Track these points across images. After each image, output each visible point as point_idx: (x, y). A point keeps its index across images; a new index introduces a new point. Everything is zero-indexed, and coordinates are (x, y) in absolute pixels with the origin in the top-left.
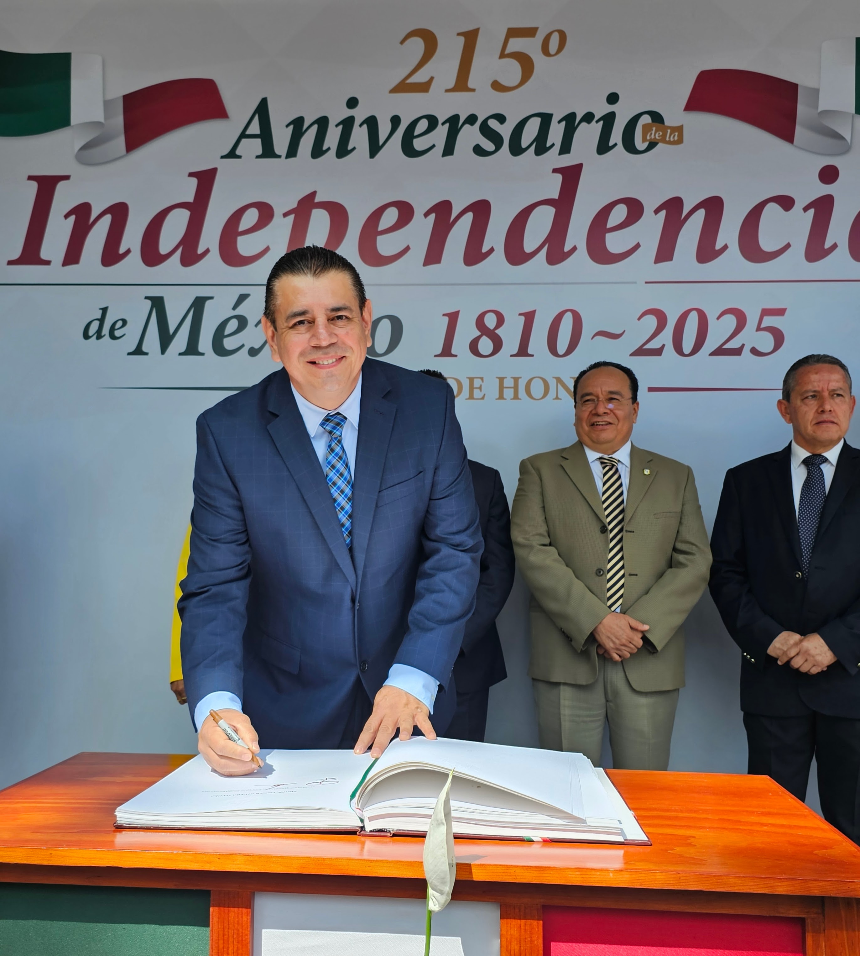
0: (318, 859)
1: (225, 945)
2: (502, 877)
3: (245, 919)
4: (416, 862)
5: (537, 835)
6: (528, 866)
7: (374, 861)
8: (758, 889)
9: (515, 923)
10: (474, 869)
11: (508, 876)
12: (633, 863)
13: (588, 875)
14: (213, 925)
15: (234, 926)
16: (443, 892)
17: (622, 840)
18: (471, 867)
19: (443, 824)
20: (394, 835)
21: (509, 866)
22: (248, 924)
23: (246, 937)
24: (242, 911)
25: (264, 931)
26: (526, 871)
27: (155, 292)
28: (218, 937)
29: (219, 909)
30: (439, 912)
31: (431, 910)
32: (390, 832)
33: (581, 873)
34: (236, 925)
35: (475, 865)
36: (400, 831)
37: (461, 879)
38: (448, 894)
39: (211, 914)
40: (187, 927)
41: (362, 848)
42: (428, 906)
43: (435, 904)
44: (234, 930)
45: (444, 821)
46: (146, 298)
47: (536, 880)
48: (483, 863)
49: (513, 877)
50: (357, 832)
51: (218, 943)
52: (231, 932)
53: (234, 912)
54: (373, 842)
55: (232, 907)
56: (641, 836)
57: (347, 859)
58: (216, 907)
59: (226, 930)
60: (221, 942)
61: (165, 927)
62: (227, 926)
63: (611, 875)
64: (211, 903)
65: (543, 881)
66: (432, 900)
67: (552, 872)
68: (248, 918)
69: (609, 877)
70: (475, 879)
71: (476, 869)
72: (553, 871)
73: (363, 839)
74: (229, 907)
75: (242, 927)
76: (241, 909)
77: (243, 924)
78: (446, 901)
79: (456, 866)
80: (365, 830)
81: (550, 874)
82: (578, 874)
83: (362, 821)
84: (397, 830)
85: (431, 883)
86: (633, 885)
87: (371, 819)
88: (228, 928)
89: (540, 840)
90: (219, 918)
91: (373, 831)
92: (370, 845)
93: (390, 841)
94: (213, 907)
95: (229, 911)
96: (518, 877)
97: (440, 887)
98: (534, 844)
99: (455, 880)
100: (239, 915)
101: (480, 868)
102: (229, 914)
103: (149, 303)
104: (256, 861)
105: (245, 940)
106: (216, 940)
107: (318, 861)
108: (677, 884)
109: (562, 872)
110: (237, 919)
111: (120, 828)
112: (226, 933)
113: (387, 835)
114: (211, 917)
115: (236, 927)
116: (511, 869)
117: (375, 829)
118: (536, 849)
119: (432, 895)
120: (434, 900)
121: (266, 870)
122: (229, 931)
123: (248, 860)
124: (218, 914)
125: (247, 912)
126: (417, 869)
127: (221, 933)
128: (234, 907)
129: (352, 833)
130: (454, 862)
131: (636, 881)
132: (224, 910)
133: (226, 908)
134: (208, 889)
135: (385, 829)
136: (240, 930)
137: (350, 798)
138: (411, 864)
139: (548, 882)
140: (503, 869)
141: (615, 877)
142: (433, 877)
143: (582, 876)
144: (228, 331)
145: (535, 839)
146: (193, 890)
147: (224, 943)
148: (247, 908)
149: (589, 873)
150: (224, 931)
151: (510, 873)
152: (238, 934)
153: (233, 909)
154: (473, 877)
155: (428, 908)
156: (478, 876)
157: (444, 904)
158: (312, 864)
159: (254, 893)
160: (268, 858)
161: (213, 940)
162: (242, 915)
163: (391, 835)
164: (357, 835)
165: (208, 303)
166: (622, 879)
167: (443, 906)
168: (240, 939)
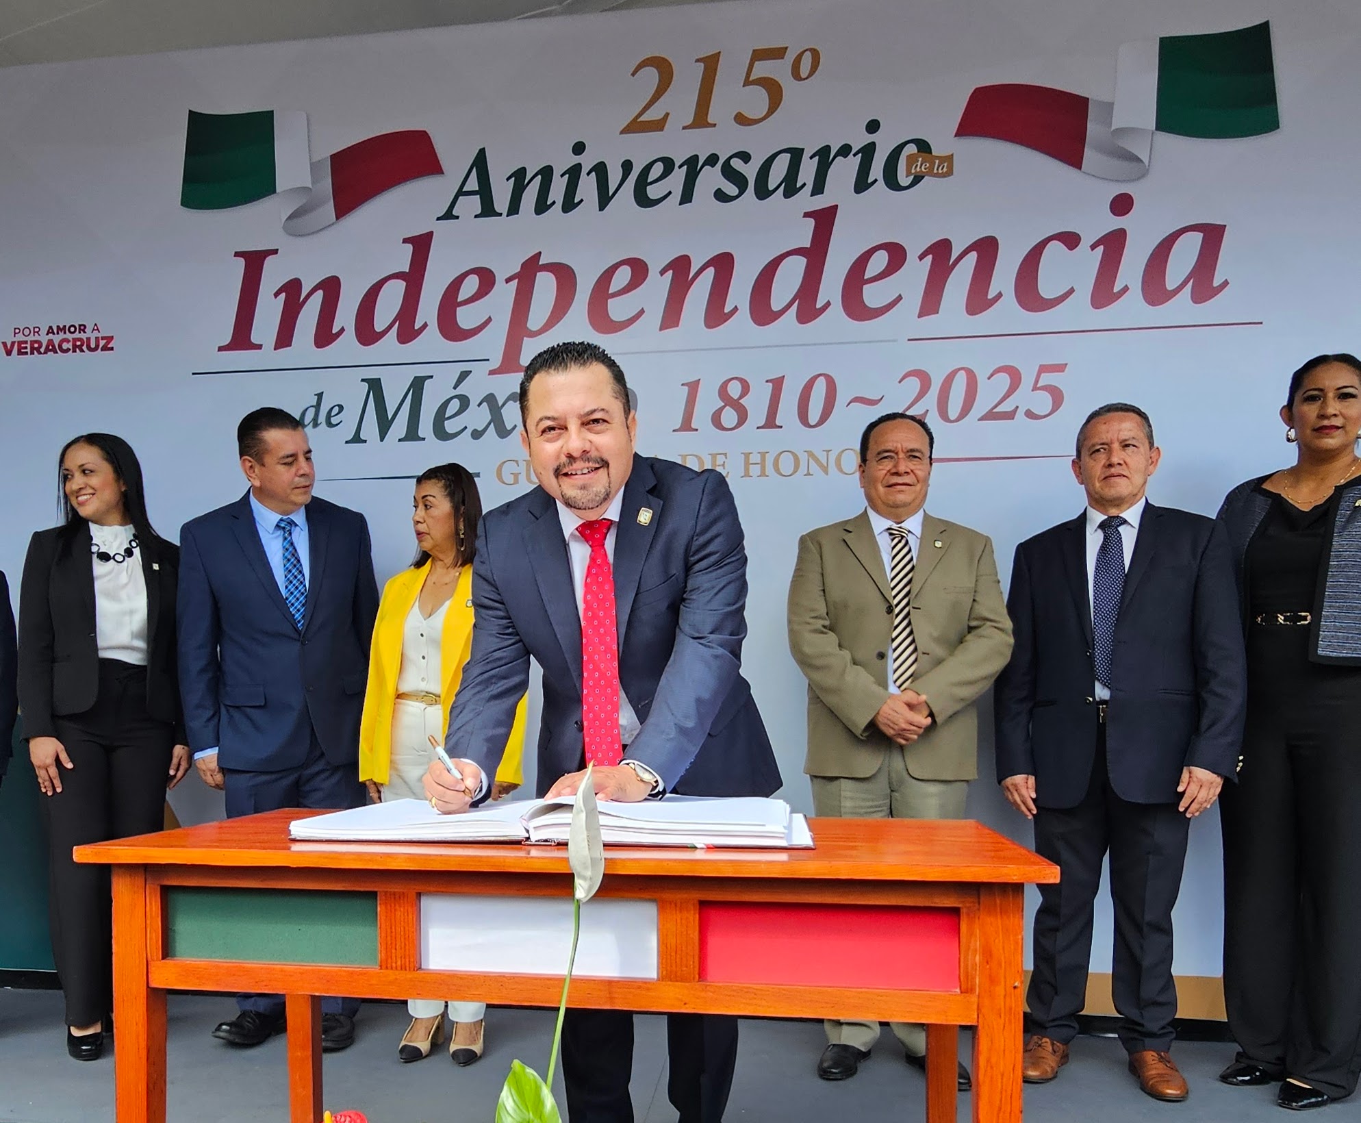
2: (654, 870)
3: (411, 917)
5: (700, 842)
9: (671, 916)
14: (381, 923)
15: (401, 925)
20: (558, 843)
22: (415, 922)
23: (414, 934)
24: (408, 910)
27: (372, 374)
28: (386, 934)
29: (385, 908)
30: (586, 900)
31: (578, 899)
32: (554, 841)
34: (403, 922)
36: (564, 841)
39: (378, 913)
41: (527, 854)
42: (576, 895)
43: (581, 892)
46: (362, 381)
50: (523, 842)
51: (386, 940)
52: (398, 929)
53: (400, 911)
54: (536, 850)
56: (810, 844)
59: (393, 928)
60: (389, 938)
62: (394, 924)
64: (379, 902)
68: (415, 915)
69: (760, 868)
72: (705, 863)
73: (528, 848)
74: (395, 906)
75: (409, 925)
76: (407, 908)
77: (410, 922)
80: (530, 840)
83: (528, 831)
84: (560, 838)
85: (578, 874)
87: (536, 830)
88: (395, 927)
89: (704, 847)
90: (386, 917)
91: (538, 841)
92: (534, 852)
94: (380, 907)
95: (395, 909)
100: (405, 913)
101: (634, 863)
102: (395, 912)
103: (365, 386)
105: (412, 937)
106: (384, 937)
109: (715, 865)
110: (403, 916)
111: (295, 840)
112: (394, 931)
113: (551, 843)
114: (378, 915)
115: (403, 925)
116: (664, 862)
117: (541, 840)
119: (578, 884)
120: (580, 888)
123: (409, 860)
124: (385, 912)
125: (414, 911)
127: (389, 931)
128: (400, 906)
129: (518, 843)
133: (392, 907)
134: (376, 890)
135: (550, 839)
136: (407, 928)
142: (581, 871)
143: (732, 867)
144: (449, 413)
145: (698, 846)
146: (359, 892)
147: (392, 940)
148: (414, 907)
149: (741, 865)
150: (391, 928)
151: (663, 866)
152: (405, 931)
155: (576, 898)
159: (420, 893)
161: (382, 937)
163: (554, 845)
164: (522, 844)
165: (428, 383)
166: (773, 870)
168: (407, 935)
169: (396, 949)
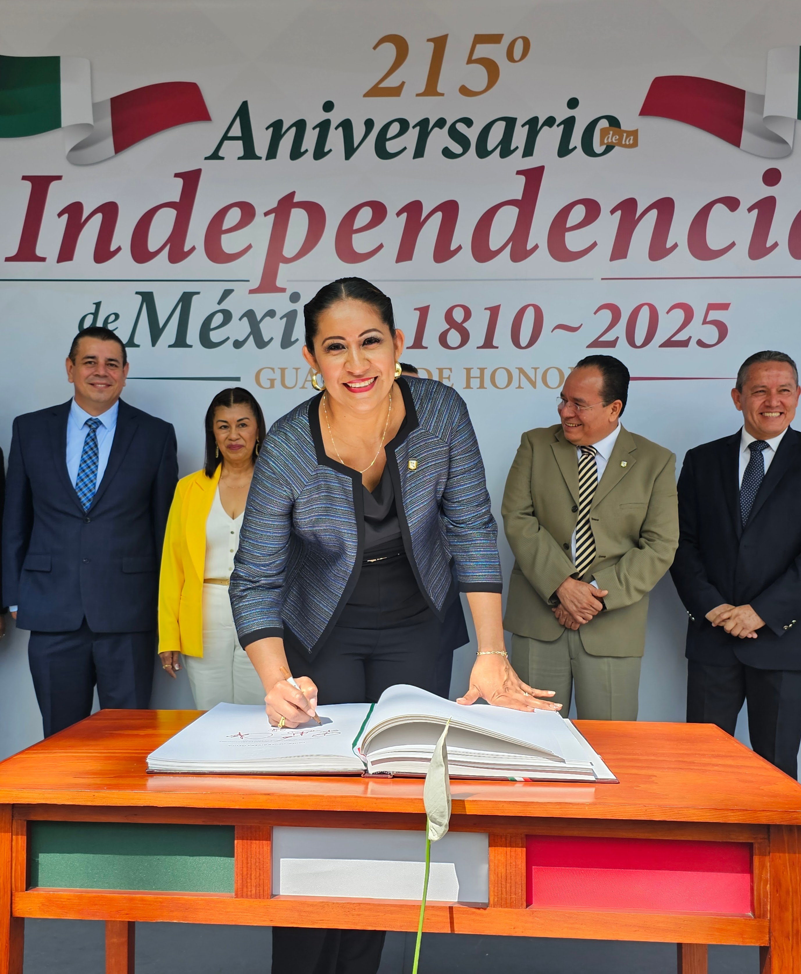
0: (330, 797)
1: (248, 872)
2: (491, 811)
3: (266, 849)
4: (416, 799)
5: (519, 776)
6: (514, 802)
7: (379, 798)
8: (714, 819)
9: (502, 850)
10: (467, 805)
11: (497, 810)
12: (604, 798)
13: (566, 808)
14: (237, 856)
15: (256, 856)
16: (442, 824)
17: (594, 779)
18: (464, 803)
19: (442, 765)
20: (394, 777)
21: (498, 801)
22: (268, 854)
23: (267, 865)
24: (263, 842)
25: (281, 859)
26: (513, 806)
27: (145, 287)
28: (242, 865)
29: (242, 842)
30: (437, 841)
31: (430, 839)
32: (390, 774)
33: (561, 807)
34: (258, 855)
35: (468, 801)
36: (399, 773)
37: (456, 813)
38: (446, 825)
39: (235, 846)
40: (213, 858)
41: (366, 788)
42: (428, 835)
43: (434, 834)
44: (256, 859)
45: (443, 764)
46: (137, 293)
47: (521, 813)
48: (474, 799)
49: (501, 811)
50: (362, 774)
51: (242, 870)
52: (253, 861)
53: (256, 844)
54: (376, 783)
55: (254, 840)
56: (611, 776)
57: (356, 797)
58: (241, 840)
59: (249, 859)
60: (245, 869)
61: (195, 858)
62: (250, 855)
63: (587, 808)
64: (236, 836)
65: (527, 814)
66: (432, 830)
67: (535, 807)
68: (268, 848)
69: (585, 810)
70: (468, 813)
71: (469, 805)
72: (536, 805)
73: (367, 780)
74: (251, 840)
75: (263, 857)
76: (262, 841)
77: (264, 854)
78: (444, 832)
79: (452, 802)
80: (368, 773)
81: (534, 808)
82: (557, 808)
83: (366, 765)
84: (396, 772)
85: (431, 817)
86: (605, 817)
87: (373, 763)
88: (251, 858)
89: (522, 780)
90: (243, 849)
91: (376, 774)
92: (372, 785)
93: (390, 783)
94: (237, 840)
95: (251, 843)
96: (505, 811)
97: (439, 820)
98: (516, 783)
99: (451, 814)
100: (260, 846)
101: (473, 804)
102: (251, 846)
103: (139, 298)
104: (276, 799)
105: (266, 868)
106: (241, 868)
107: (330, 799)
108: (644, 815)
109: (545, 807)
110: (258, 850)
111: (152, 773)
112: (249, 862)
113: (388, 777)
114: (235, 848)
115: (258, 857)
116: (499, 804)
117: (377, 772)
118: (518, 788)
119: (431, 826)
120: (434, 831)
121: (284, 808)
122: (252, 859)
123: (269, 799)
124: (242, 846)
125: (267, 844)
126: (417, 805)
127: (245, 862)
128: (256, 840)
129: (357, 775)
130: (450, 799)
131: (608, 813)
132: (247, 842)
133: (248, 841)
134: (233, 824)
135: (385, 772)
136: (262, 859)
137: (352, 746)
138: (412, 801)
139: (531, 815)
140: (493, 804)
141: (590, 810)
142: (433, 811)
143: (561, 809)
144: (213, 325)
145: (517, 779)
146: (219, 826)
147: (247, 870)
148: (267, 840)
149: (567, 807)
150: (247, 860)
151: (499, 807)
152: (259, 862)
153: (255, 841)
154: (466, 812)
155: (428, 838)
156: (470, 810)
157: (443, 834)
158: (325, 802)
159: (273, 827)
160: (286, 797)
161: (238, 868)
162: (263, 846)
163: (392, 777)
164: (361, 777)
165: (195, 298)
166: (596, 812)
167: (442, 835)
168: (262, 866)
169: (251, 880)
